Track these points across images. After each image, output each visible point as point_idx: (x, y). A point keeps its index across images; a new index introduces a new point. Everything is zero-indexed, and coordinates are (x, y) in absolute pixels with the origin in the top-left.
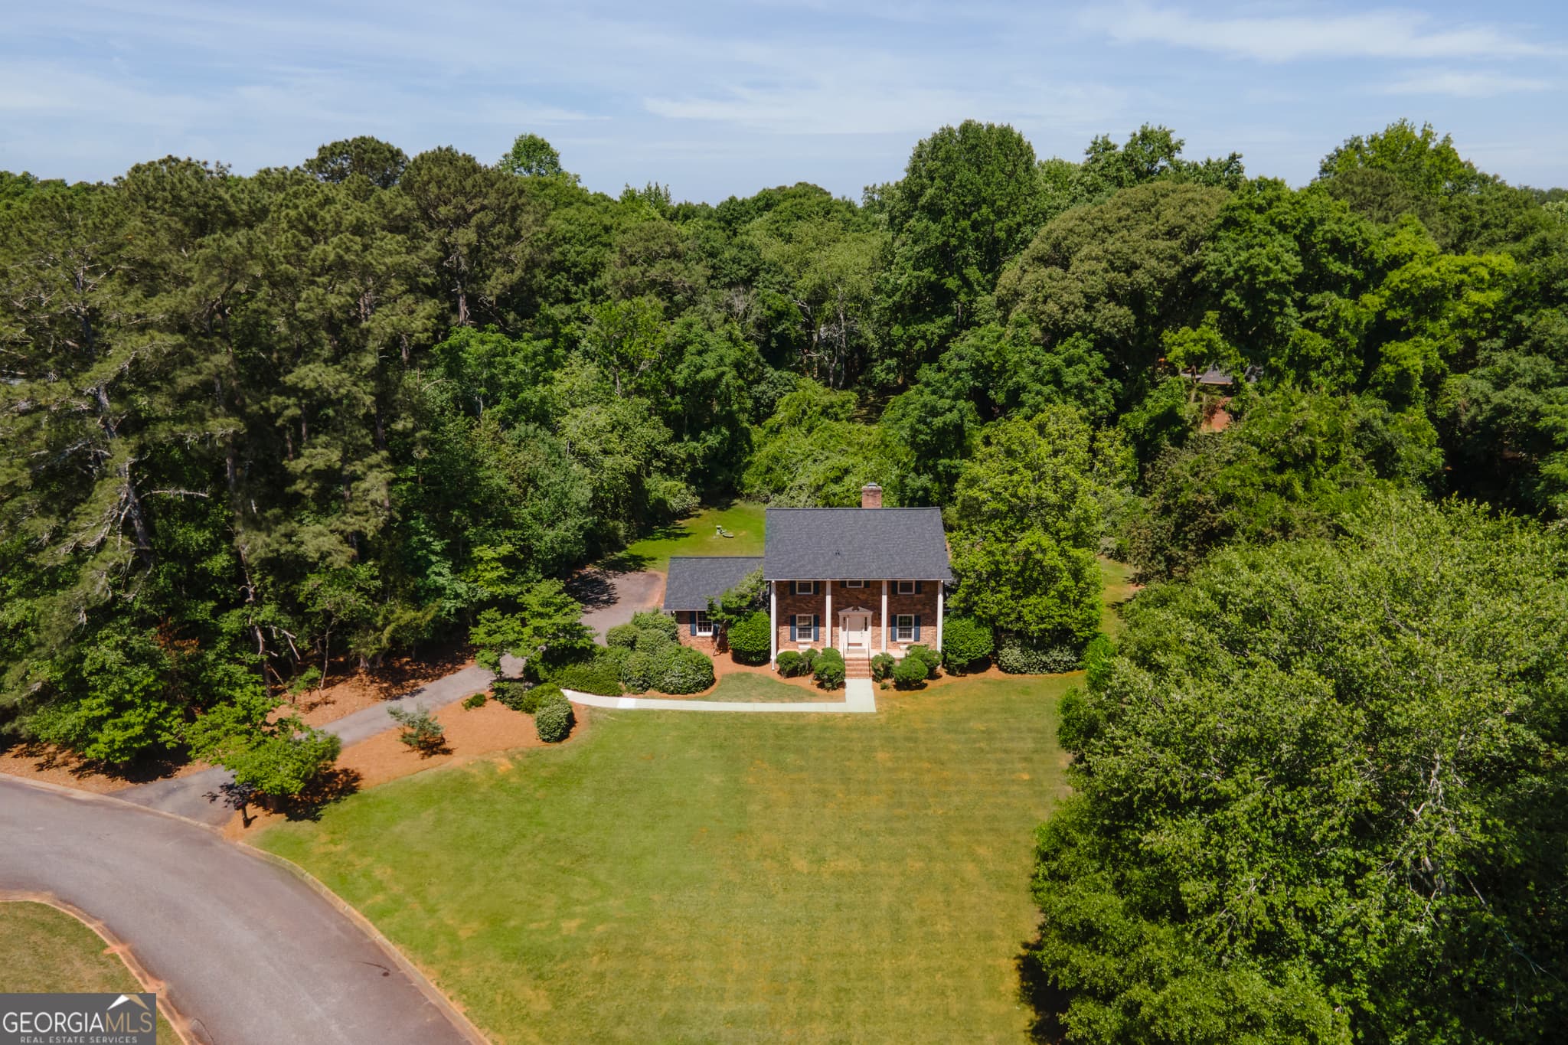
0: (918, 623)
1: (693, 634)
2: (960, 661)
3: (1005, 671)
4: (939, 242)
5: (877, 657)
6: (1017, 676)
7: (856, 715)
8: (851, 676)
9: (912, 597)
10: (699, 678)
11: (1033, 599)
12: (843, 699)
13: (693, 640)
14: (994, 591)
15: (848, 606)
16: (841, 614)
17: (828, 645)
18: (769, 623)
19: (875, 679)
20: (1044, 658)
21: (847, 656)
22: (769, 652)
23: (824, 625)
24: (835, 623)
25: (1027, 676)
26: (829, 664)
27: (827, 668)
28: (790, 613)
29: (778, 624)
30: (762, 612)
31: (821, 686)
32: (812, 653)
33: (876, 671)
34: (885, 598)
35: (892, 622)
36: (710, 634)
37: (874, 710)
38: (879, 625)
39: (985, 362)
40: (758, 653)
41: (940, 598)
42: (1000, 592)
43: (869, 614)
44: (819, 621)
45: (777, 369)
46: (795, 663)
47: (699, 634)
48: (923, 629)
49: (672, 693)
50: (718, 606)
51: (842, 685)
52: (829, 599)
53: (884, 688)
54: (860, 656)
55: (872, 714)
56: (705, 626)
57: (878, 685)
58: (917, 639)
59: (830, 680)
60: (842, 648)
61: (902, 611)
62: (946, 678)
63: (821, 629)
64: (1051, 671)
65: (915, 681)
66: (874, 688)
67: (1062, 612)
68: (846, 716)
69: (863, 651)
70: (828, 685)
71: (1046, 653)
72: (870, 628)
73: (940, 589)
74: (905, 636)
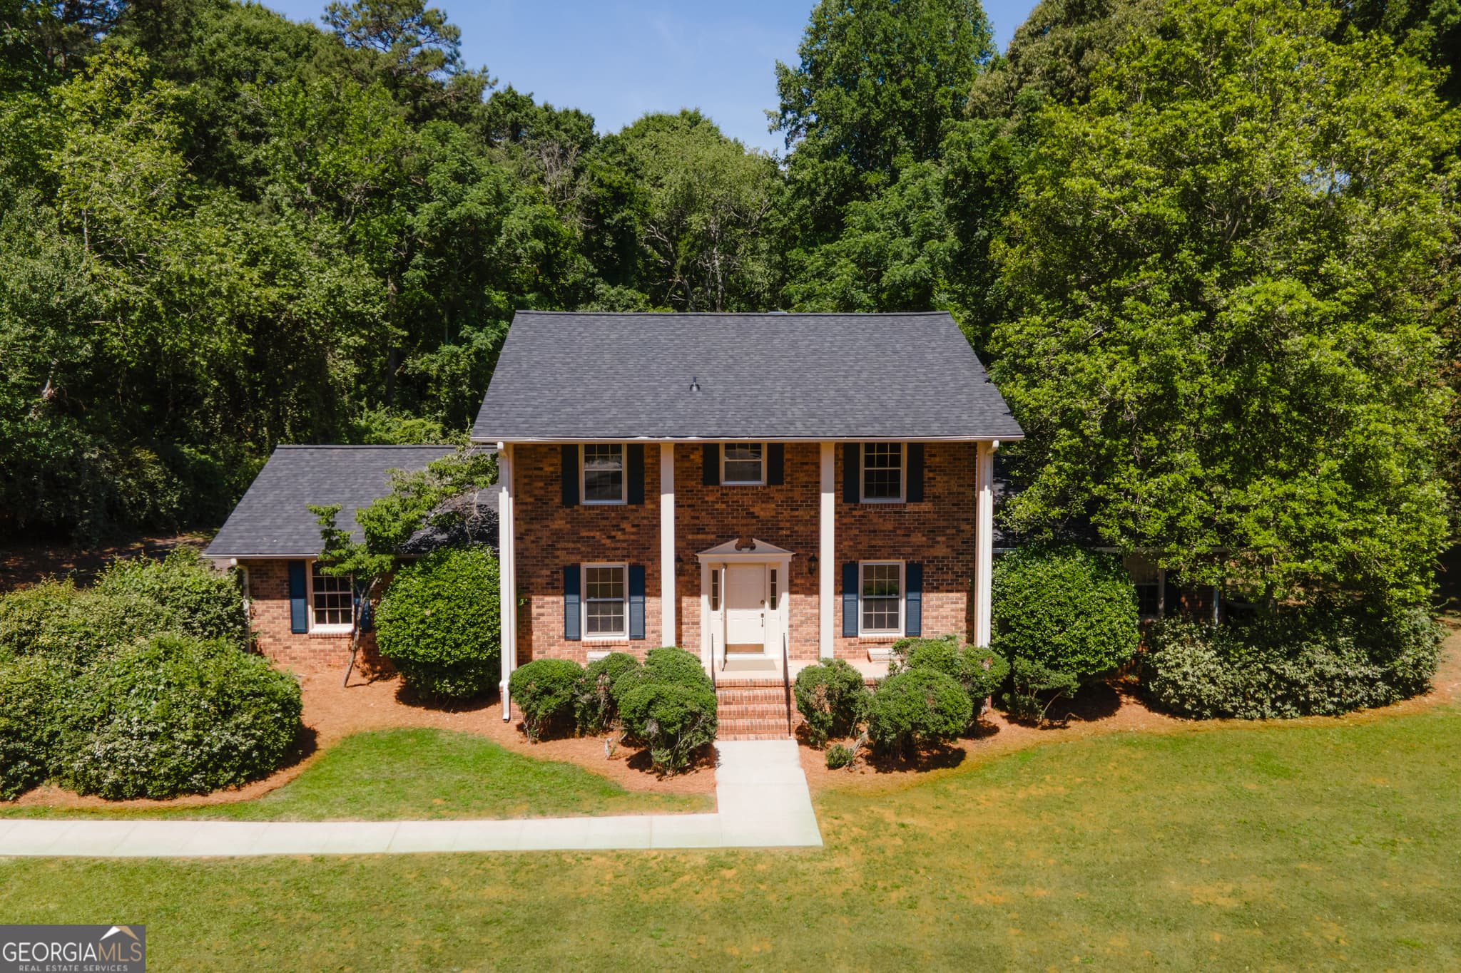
0: (917, 584)
1: (299, 628)
2: (1058, 678)
3: (1176, 711)
4: (857, 116)
5: (810, 672)
6: (1212, 724)
7: (756, 856)
8: (734, 732)
9: (898, 511)
10: (218, 737)
11: (1262, 490)
12: (706, 803)
13: (298, 646)
14: (1149, 467)
15: (724, 538)
16: (706, 559)
17: (668, 640)
18: (495, 580)
19: (806, 737)
20: (1290, 670)
21: (721, 677)
22: (494, 665)
23: (658, 593)
24: (688, 584)
25: (1238, 722)
26: (668, 687)
27: (659, 698)
28: (565, 559)
29: (524, 590)
30: (478, 553)
31: (640, 762)
32: (618, 665)
33: (808, 710)
34: (828, 502)
35: (846, 583)
36: (348, 628)
37: (814, 838)
38: (813, 588)
39: (972, 169)
40: (459, 669)
41: (986, 500)
42: (1169, 468)
43: (782, 559)
44: (644, 583)
45: (613, 285)
46: (565, 694)
47: (316, 628)
48: (931, 600)
49: (117, 793)
50: (357, 538)
51: (705, 756)
52: (668, 503)
53: (835, 764)
54: (760, 676)
55: (810, 855)
56: (330, 608)
57: (819, 758)
58: (915, 627)
59: (668, 741)
60: (709, 656)
61: (872, 552)
62: (1011, 735)
63: (651, 603)
64: (1305, 709)
65: (933, 740)
66: (805, 764)
67: (1358, 524)
68: (719, 862)
69: (769, 665)
70: (660, 756)
71: (1292, 655)
72: (785, 598)
73: (985, 468)
74: (880, 624)
